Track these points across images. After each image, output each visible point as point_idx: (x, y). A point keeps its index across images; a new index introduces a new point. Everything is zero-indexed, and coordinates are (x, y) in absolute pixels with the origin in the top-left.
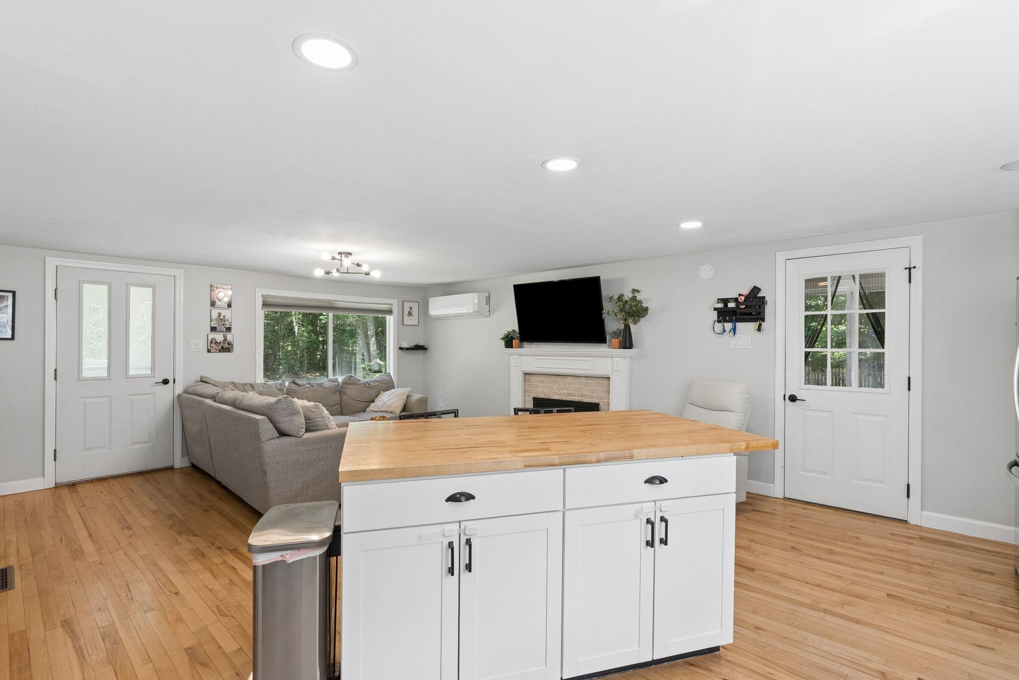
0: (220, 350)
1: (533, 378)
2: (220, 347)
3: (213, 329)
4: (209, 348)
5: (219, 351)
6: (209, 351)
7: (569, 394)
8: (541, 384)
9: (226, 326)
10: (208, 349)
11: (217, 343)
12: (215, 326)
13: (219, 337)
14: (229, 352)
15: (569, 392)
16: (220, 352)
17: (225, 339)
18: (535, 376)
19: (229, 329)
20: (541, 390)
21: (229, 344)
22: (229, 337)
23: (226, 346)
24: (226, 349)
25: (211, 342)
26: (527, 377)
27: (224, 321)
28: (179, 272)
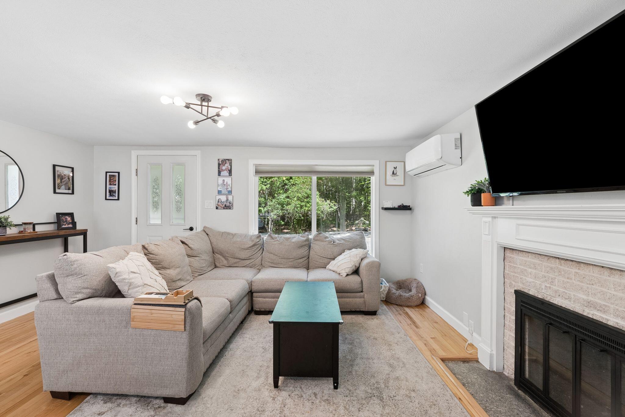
0: (224, 207)
1: (518, 258)
2: (224, 206)
3: (219, 192)
4: (217, 206)
5: (223, 208)
6: (217, 208)
9: (228, 190)
10: (216, 207)
11: (222, 202)
12: (221, 189)
13: (223, 198)
14: (230, 209)
16: (224, 209)
17: (227, 200)
18: (520, 254)
19: (230, 192)
21: (230, 203)
22: (230, 198)
23: (228, 204)
24: (228, 207)
25: (218, 202)
26: (508, 254)
27: (227, 186)
28: (198, 153)
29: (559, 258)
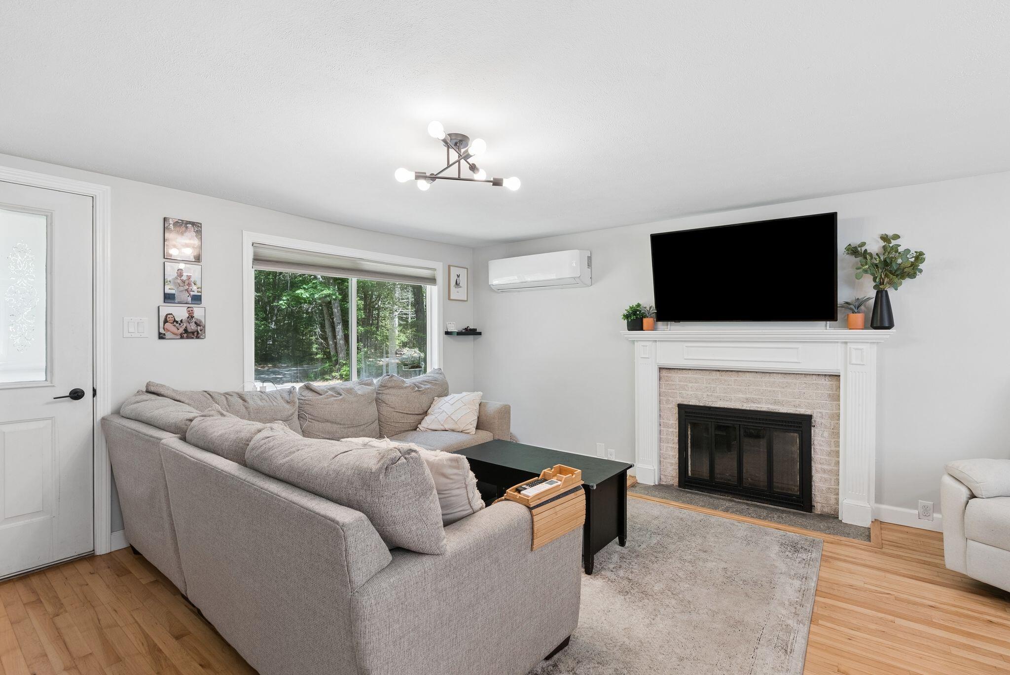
0: (181, 335)
1: (676, 376)
2: (181, 330)
3: (169, 298)
4: (162, 331)
5: (179, 337)
6: (161, 336)
7: (747, 400)
8: (690, 385)
9: (192, 293)
10: (160, 334)
11: (177, 322)
12: (173, 292)
13: (180, 312)
14: (198, 338)
15: (748, 396)
16: (182, 337)
17: (191, 317)
18: (679, 372)
19: (197, 299)
20: (692, 393)
21: (197, 324)
22: (198, 313)
23: (192, 327)
24: (193, 333)
25: (166, 321)
26: (664, 373)
27: (189, 284)
28: (102, 190)
29: (719, 371)
